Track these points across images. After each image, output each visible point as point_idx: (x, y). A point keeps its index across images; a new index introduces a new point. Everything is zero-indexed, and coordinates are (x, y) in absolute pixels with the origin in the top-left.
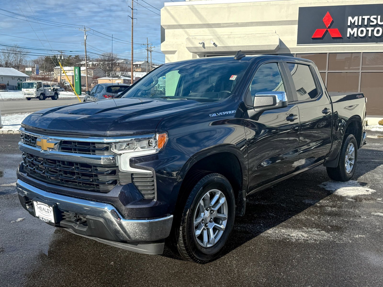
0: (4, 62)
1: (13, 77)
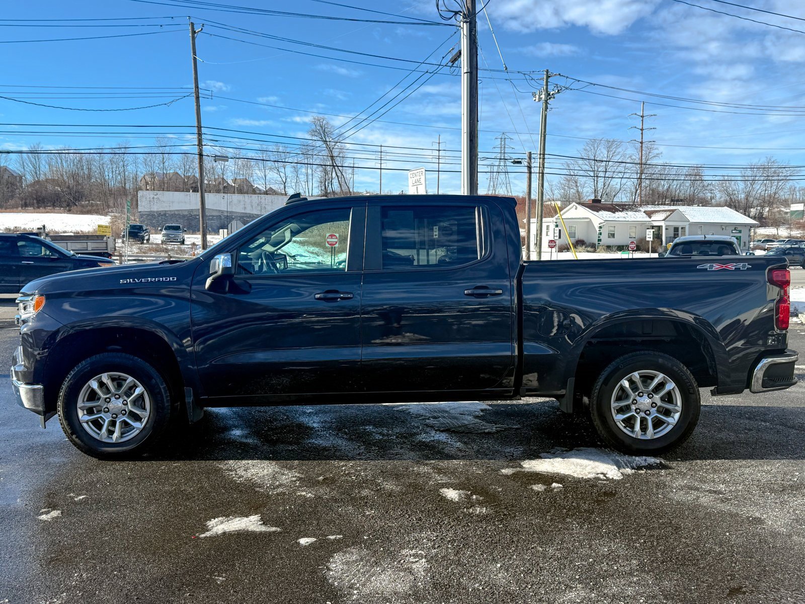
0: (742, 195)
1: (723, 226)
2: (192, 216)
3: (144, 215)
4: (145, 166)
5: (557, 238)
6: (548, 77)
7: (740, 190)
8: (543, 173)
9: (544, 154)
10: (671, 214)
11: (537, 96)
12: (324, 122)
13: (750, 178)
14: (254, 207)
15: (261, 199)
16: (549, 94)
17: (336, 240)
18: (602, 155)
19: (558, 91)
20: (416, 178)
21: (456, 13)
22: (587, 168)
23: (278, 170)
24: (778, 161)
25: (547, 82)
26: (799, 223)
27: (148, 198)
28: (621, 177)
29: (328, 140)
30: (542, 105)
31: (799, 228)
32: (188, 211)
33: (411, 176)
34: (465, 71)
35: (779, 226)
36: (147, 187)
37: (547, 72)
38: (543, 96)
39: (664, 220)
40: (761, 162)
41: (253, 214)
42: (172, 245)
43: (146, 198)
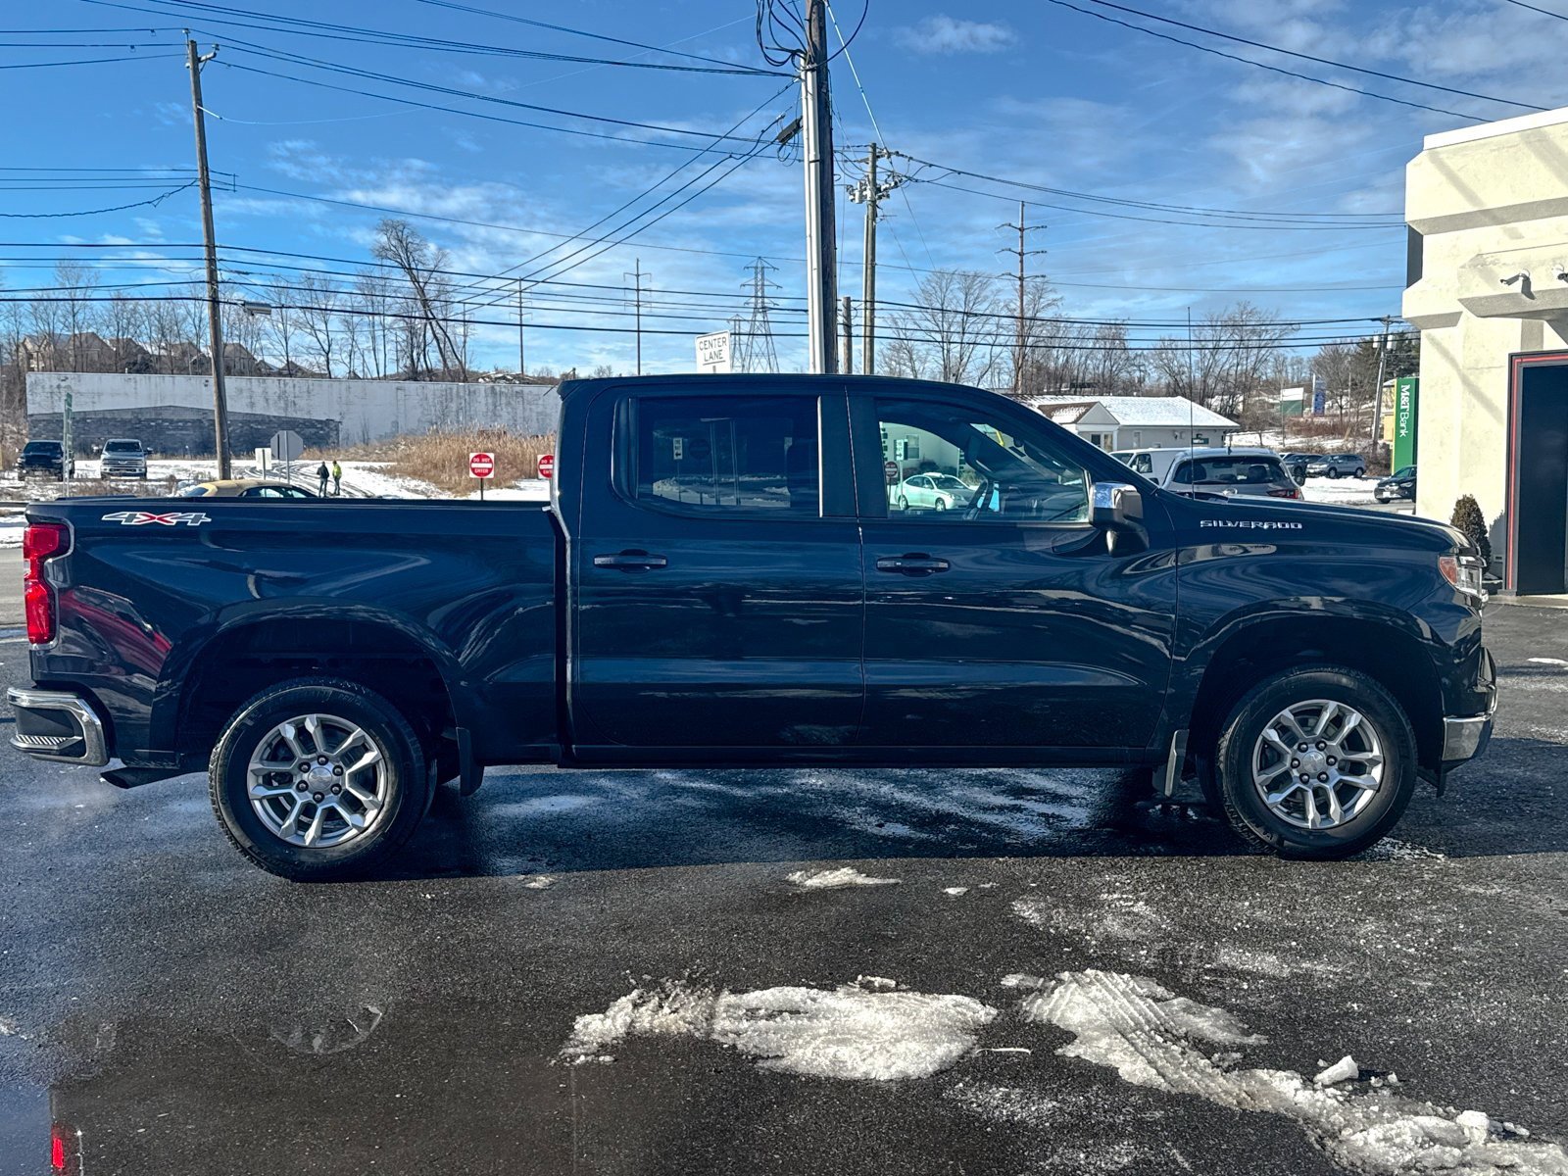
0: (1196, 374)
1: (1173, 432)
2: (140, 421)
3: (40, 421)
4: (34, 322)
5: (902, 458)
6: (876, 157)
7: (1191, 364)
8: (872, 337)
9: (873, 302)
10: (1087, 411)
11: (857, 193)
12: (406, 231)
13: (1210, 345)
14: (271, 402)
15: (285, 385)
16: (879, 190)
17: (489, 466)
18: (955, 301)
19: (896, 183)
20: (711, 350)
21: (794, 53)
22: (931, 326)
23: (312, 327)
24: (1258, 309)
25: (874, 167)
26: (1297, 424)
27: (47, 386)
28: (991, 342)
29: (413, 266)
30: (865, 210)
31: (1298, 433)
32: (133, 411)
33: (702, 346)
34: (812, 158)
35: (1263, 430)
36: (29, 364)
37: (874, 146)
38: (868, 193)
39: (1075, 422)
40: (1228, 313)
41: (268, 416)
42: (126, 481)
43: (43, 387)
